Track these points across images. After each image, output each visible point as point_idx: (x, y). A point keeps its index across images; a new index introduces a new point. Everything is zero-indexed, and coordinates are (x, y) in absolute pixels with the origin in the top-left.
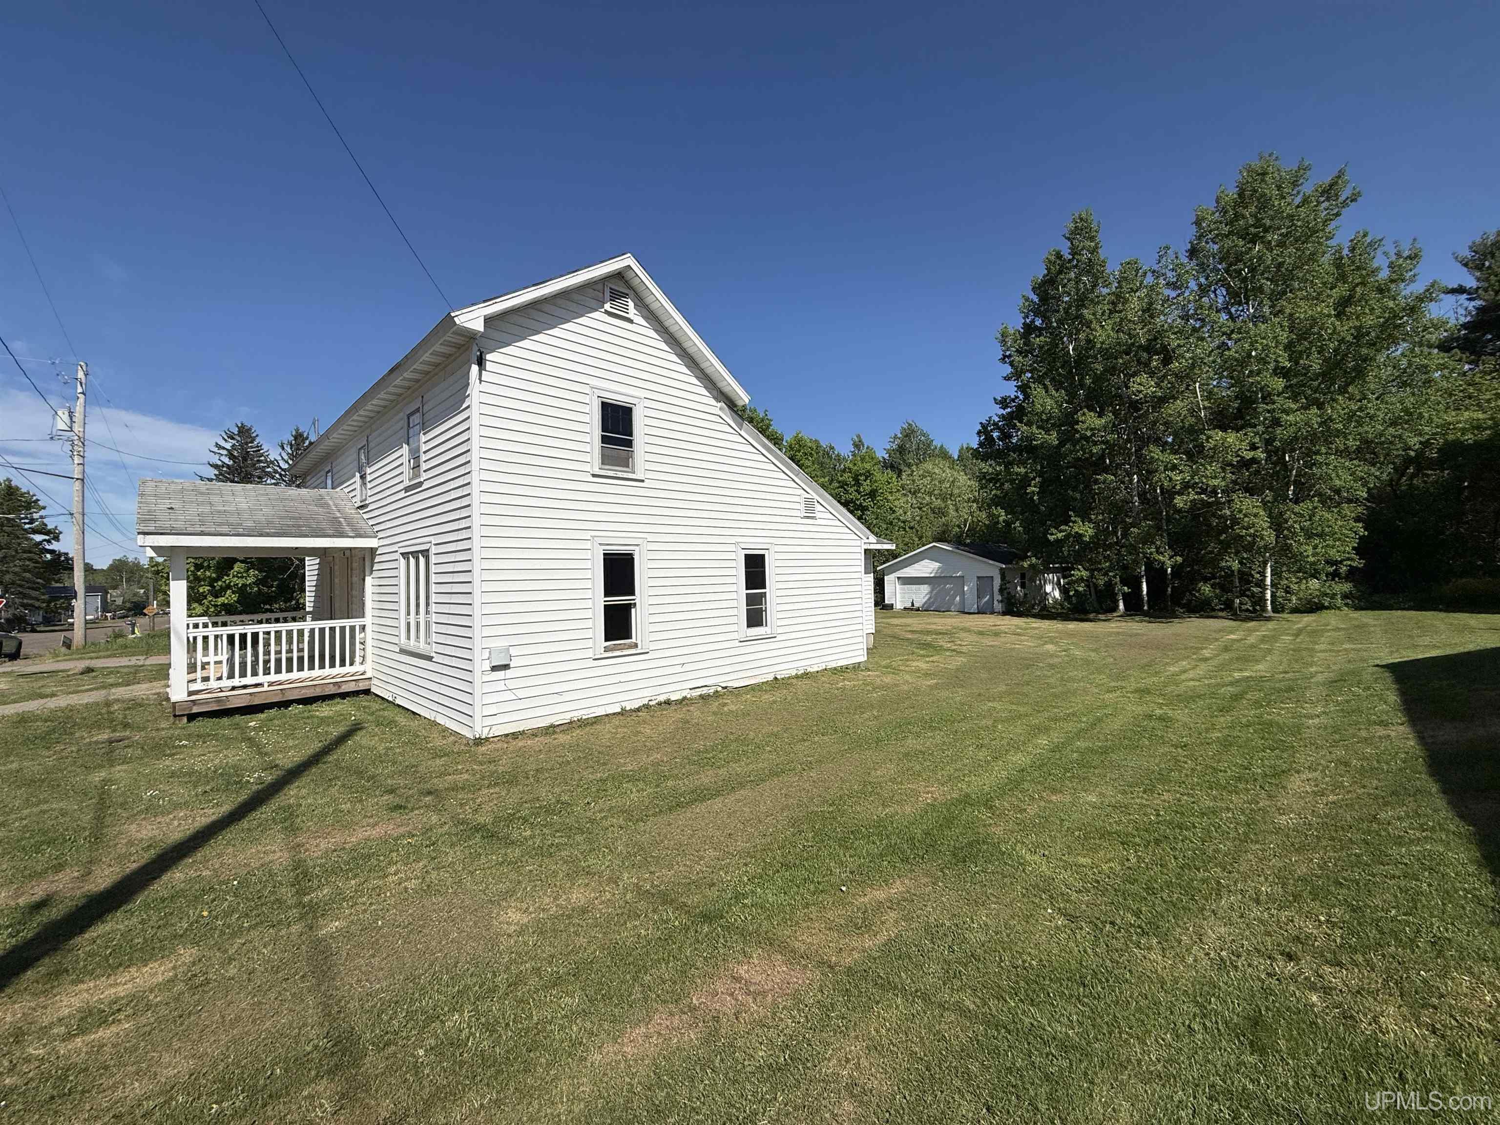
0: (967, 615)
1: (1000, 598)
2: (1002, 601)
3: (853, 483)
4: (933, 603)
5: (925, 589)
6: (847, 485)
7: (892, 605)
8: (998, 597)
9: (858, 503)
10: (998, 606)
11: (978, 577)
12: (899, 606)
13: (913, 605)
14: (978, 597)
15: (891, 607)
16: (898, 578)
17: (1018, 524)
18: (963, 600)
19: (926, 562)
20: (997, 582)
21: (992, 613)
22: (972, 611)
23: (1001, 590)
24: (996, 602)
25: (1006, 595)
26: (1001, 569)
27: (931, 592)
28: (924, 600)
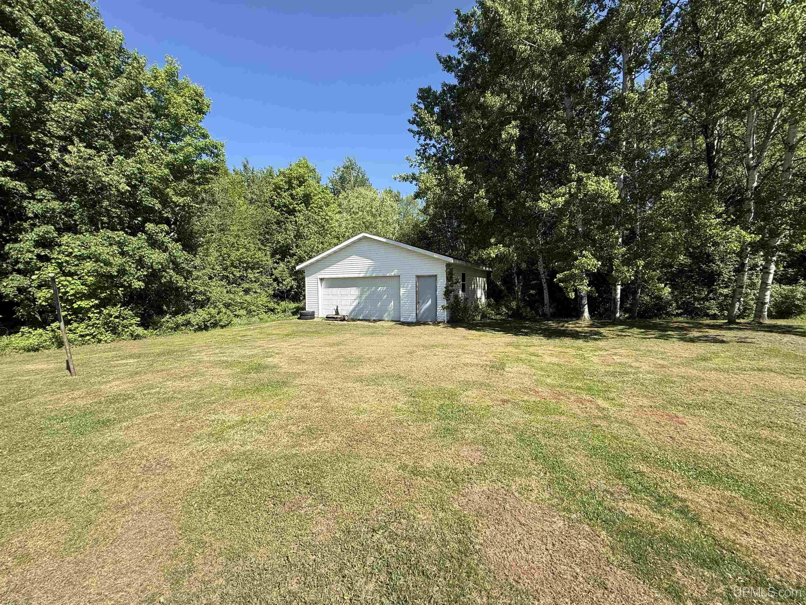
0: (406, 327)
1: (445, 303)
2: (447, 308)
3: (286, 187)
4: (363, 309)
5: (354, 292)
6: (280, 189)
7: (313, 313)
8: (442, 302)
9: (291, 207)
10: (443, 315)
11: (418, 277)
12: (322, 313)
13: (337, 313)
14: (417, 303)
15: (312, 316)
16: (322, 279)
17: (482, 192)
18: (398, 307)
19: (354, 259)
20: (442, 283)
21: (436, 323)
22: (409, 320)
23: (447, 293)
24: (439, 308)
25: (452, 299)
26: (448, 265)
27: (360, 297)
28: (352, 308)
